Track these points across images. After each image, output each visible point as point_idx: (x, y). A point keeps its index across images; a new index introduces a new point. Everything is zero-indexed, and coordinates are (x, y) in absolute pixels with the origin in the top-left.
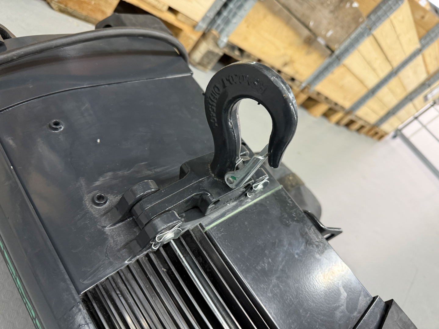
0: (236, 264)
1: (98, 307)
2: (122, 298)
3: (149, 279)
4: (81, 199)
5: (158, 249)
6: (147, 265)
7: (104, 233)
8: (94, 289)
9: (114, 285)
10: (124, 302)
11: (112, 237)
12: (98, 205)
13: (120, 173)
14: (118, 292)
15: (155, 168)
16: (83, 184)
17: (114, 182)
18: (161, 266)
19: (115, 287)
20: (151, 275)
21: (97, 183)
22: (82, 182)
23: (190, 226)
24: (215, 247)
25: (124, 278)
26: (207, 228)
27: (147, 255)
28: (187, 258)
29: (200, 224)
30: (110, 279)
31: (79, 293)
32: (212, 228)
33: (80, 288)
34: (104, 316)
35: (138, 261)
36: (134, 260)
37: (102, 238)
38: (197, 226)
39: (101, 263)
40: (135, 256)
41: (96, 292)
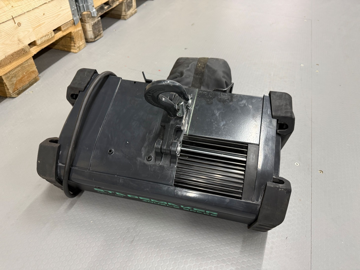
0: (206, 135)
1: (181, 184)
2: (184, 176)
3: (186, 164)
4: (144, 164)
5: (180, 154)
6: (182, 161)
7: (161, 166)
8: (175, 181)
9: (179, 175)
10: (186, 176)
11: (165, 164)
12: (151, 160)
13: (145, 145)
14: (182, 175)
15: (152, 132)
16: (140, 159)
17: (147, 149)
18: (185, 158)
19: (180, 175)
20: (185, 163)
21: (143, 155)
22: (139, 159)
23: (182, 139)
24: (195, 137)
25: (179, 171)
26: (187, 134)
27: (179, 159)
28: (190, 148)
29: (184, 134)
30: (176, 174)
31: (172, 186)
32: (189, 132)
33: (171, 185)
34: (185, 184)
35: (178, 163)
36: (177, 164)
37: (162, 168)
38: (184, 136)
39: (169, 173)
40: (176, 162)
41: (176, 181)
